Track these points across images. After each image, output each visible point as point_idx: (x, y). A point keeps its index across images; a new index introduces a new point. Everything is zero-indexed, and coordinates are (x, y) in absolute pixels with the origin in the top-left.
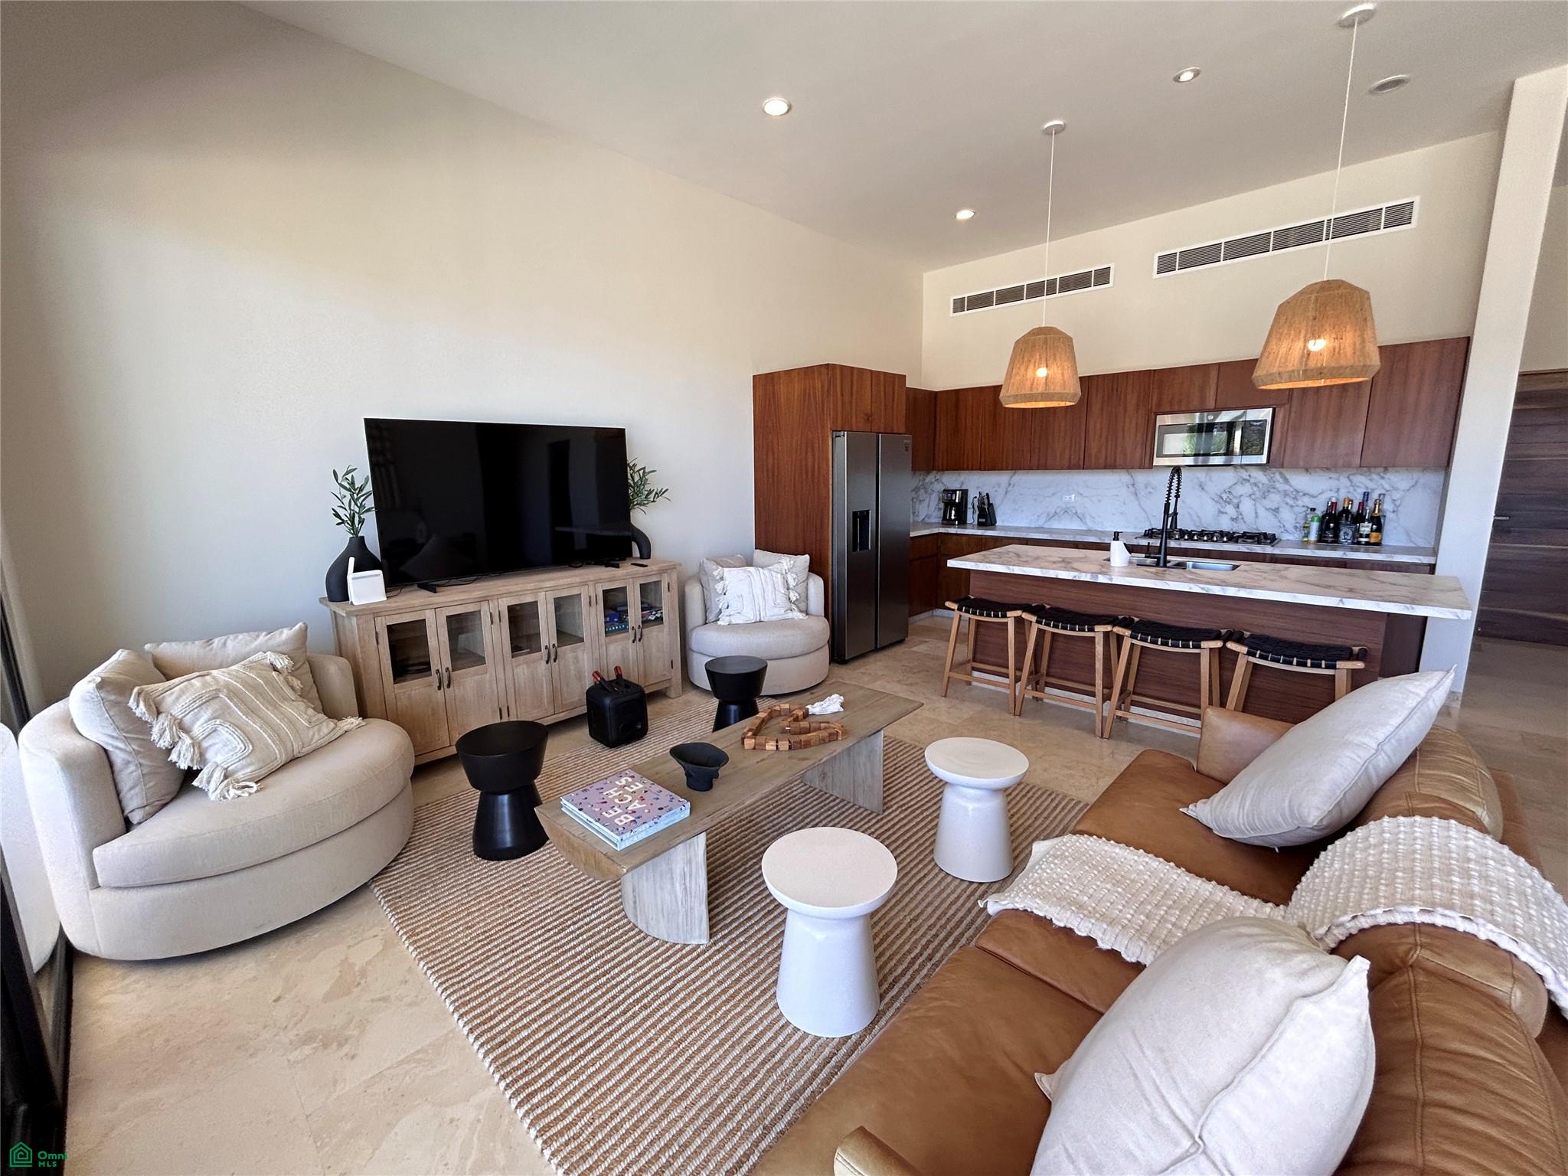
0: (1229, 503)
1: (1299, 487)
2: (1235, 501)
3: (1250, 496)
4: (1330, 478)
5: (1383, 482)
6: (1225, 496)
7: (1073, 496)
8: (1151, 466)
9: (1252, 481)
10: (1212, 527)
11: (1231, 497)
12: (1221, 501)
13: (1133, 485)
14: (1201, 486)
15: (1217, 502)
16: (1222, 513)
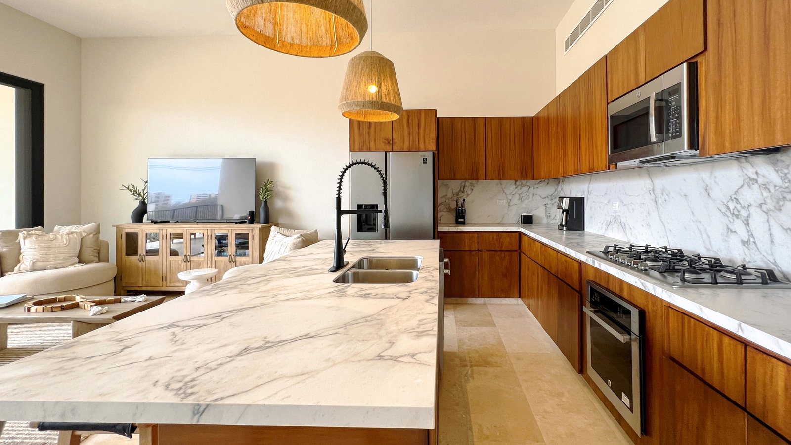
0: (737, 216)
2: (744, 213)
3: (761, 205)
6: (732, 205)
7: (618, 204)
9: (761, 180)
11: (738, 207)
12: (728, 213)
13: (653, 191)
14: (706, 190)
15: (724, 214)
16: (732, 231)
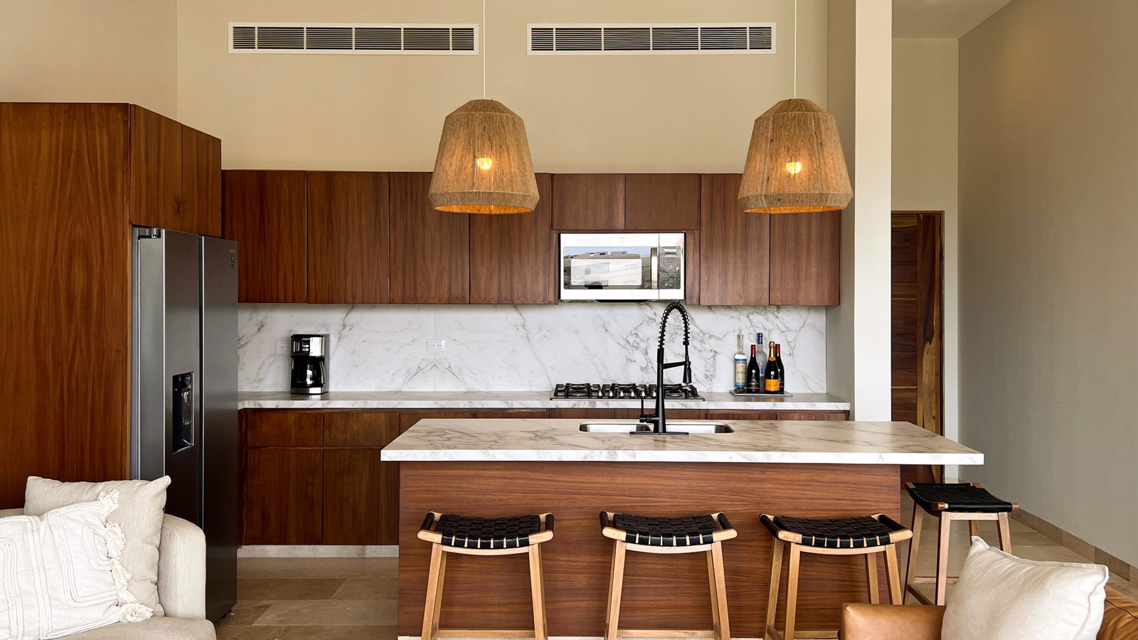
0: (637, 348)
1: (704, 329)
2: (643, 345)
4: (732, 317)
5: (777, 321)
6: (631, 339)
7: (443, 342)
8: (558, 300)
10: (623, 380)
11: (638, 340)
12: (628, 346)
13: (524, 326)
14: (604, 327)
15: (623, 347)
16: (631, 361)
